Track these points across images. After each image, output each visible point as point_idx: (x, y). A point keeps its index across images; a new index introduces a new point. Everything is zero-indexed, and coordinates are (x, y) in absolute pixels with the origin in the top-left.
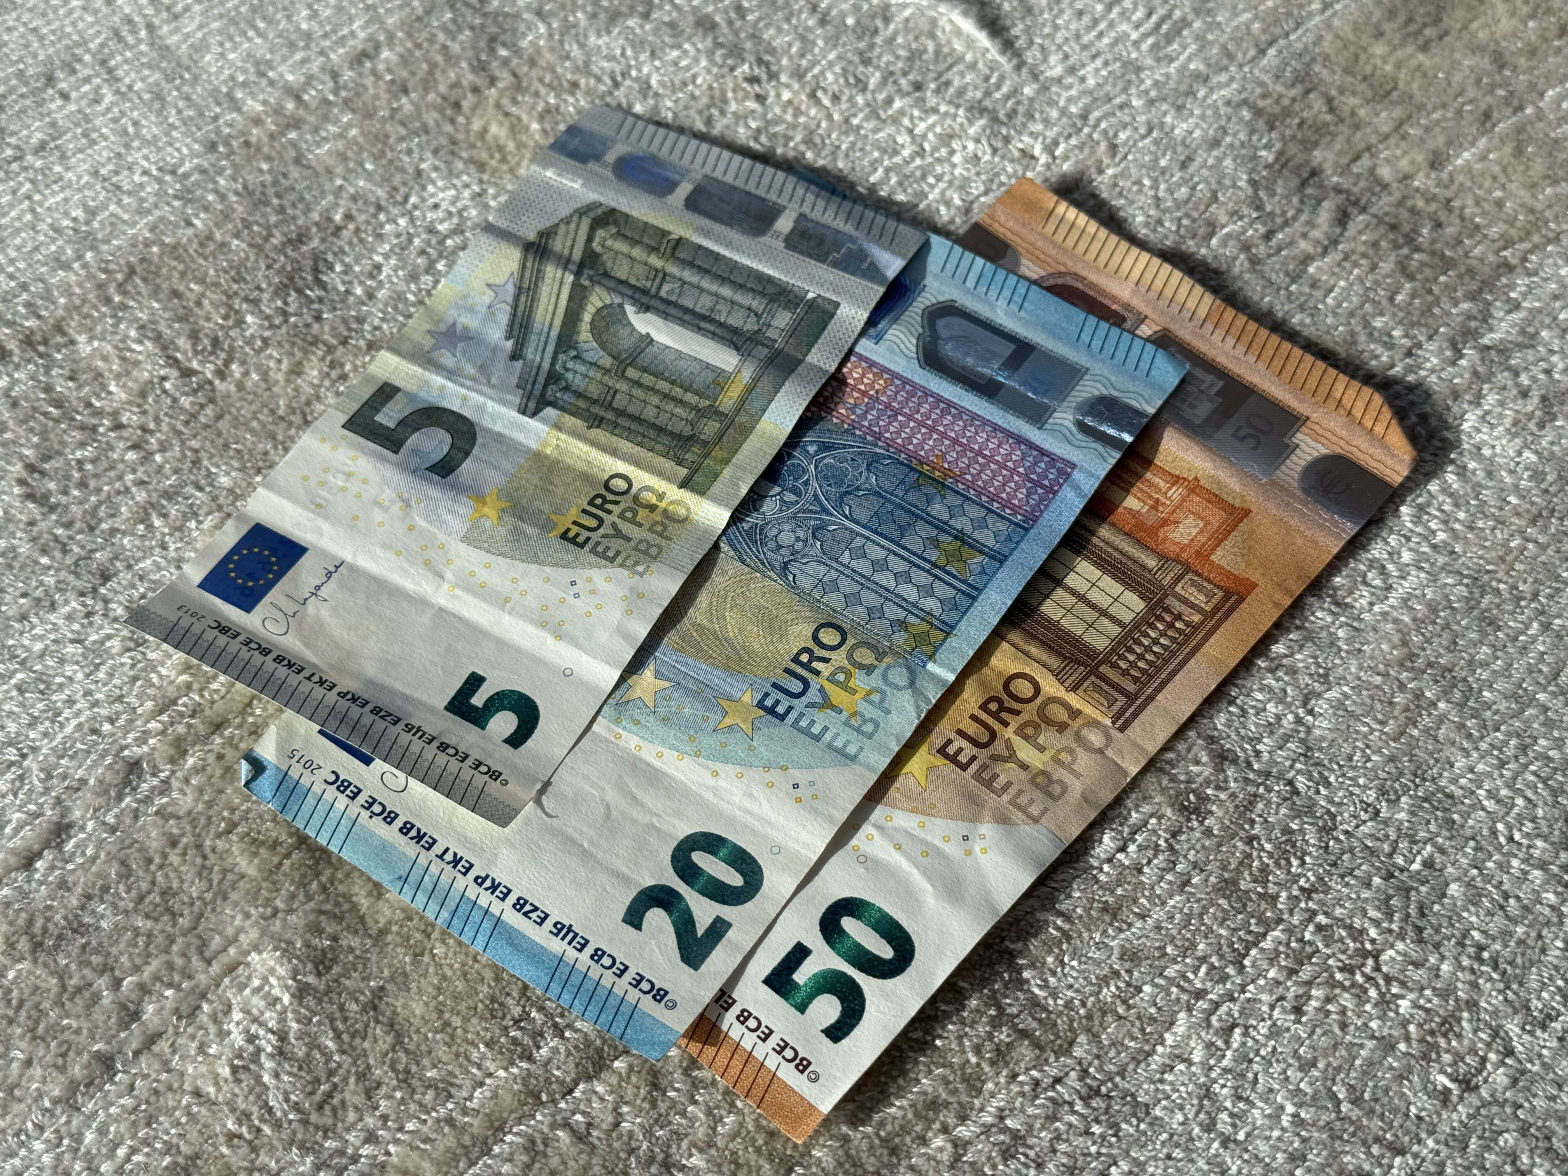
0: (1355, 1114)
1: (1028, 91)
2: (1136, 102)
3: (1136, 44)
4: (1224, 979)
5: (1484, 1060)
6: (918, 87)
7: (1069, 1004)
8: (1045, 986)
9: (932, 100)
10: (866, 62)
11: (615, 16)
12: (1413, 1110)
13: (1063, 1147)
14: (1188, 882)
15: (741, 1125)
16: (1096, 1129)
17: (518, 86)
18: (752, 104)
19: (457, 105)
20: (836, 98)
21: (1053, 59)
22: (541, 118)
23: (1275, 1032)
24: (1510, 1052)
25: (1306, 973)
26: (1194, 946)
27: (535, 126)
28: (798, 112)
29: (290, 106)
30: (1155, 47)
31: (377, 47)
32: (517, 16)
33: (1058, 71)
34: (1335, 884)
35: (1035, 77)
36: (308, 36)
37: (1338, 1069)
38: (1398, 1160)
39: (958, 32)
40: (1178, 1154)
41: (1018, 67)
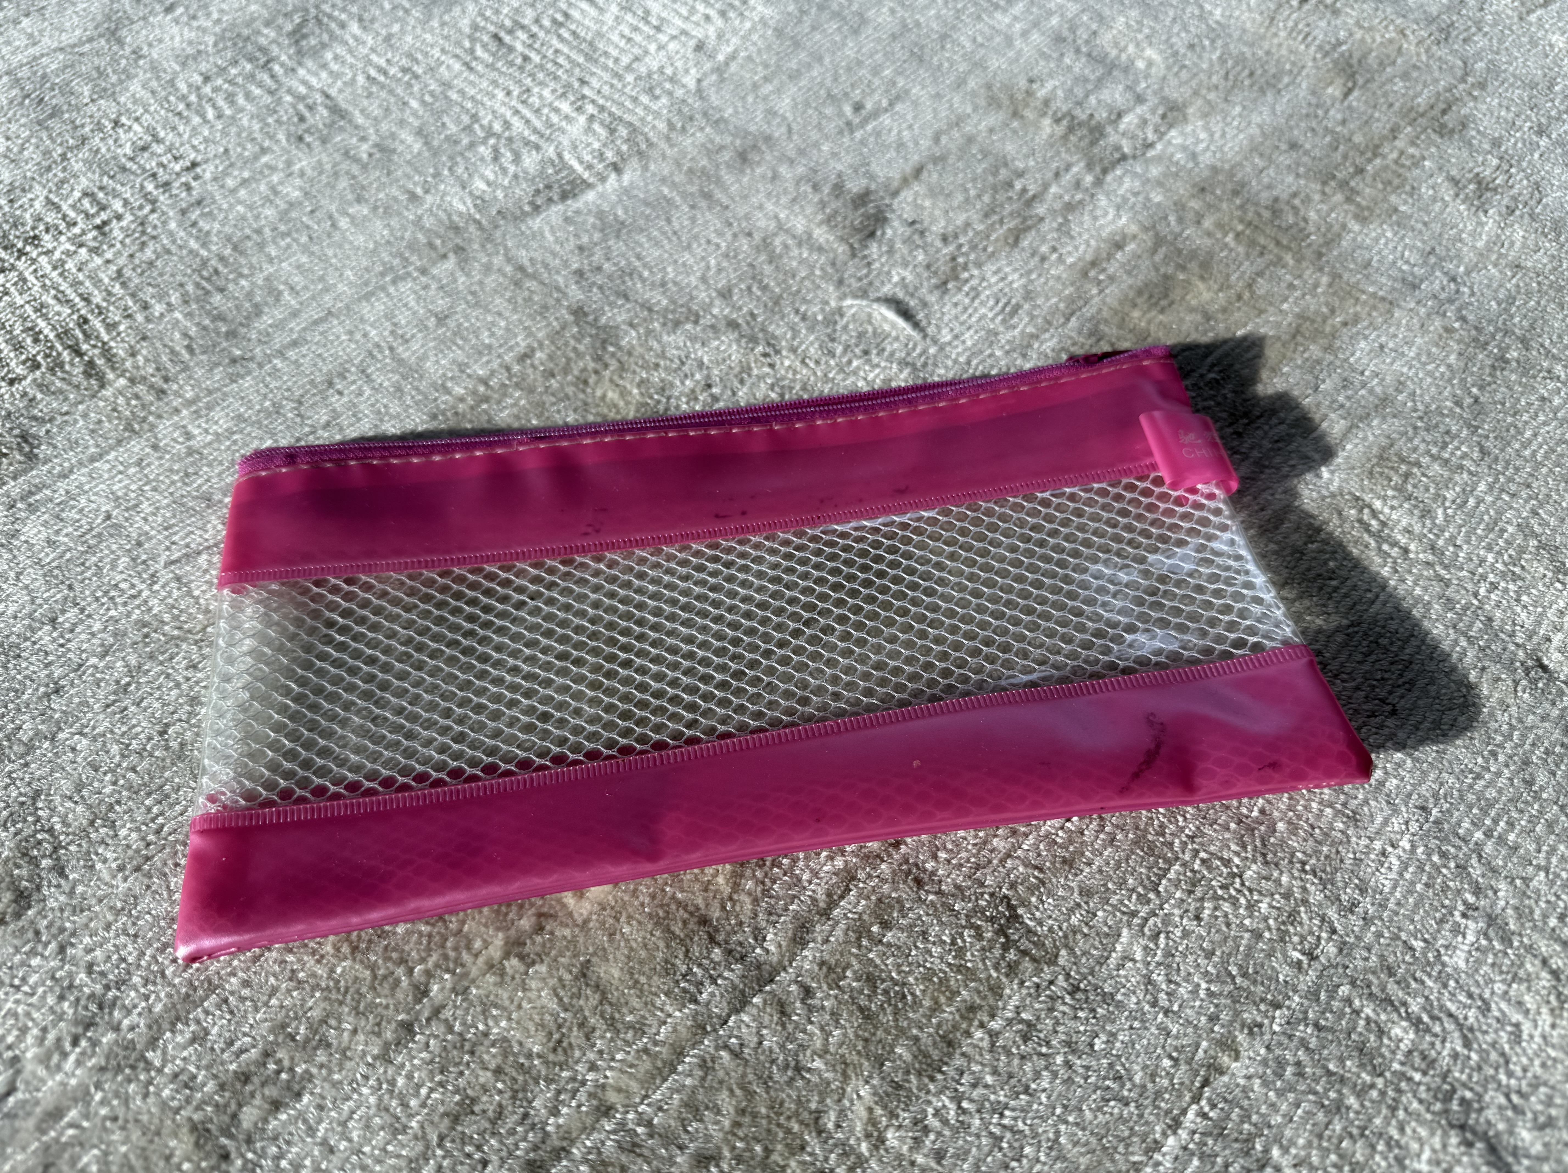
0: (1246, 984)
1: (932, 350)
2: (998, 353)
3: (993, 319)
4: (1149, 901)
5: (1319, 938)
6: (866, 353)
7: (1051, 929)
8: (1033, 918)
9: (876, 360)
10: (833, 340)
11: (677, 324)
12: (1281, 978)
13: (1061, 1029)
14: (1113, 839)
15: (845, 1035)
16: (1081, 1014)
17: (622, 368)
18: (766, 370)
19: (586, 382)
20: (817, 362)
21: (945, 331)
22: (639, 386)
23: (1186, 934)
24: (1334, 931)
25: (1199, 891)
26: (1125, 882)
27: (635, 391)
28: (795, 372)
29: (482, 389)
30: (1004, 321)
31: (533, 350)
32: (617, 327)
33: (948, 338)
34: (1208, 830)
35: (935, 341)
36: (489, 347)
37: (1230, 955)
38: (1278, 1013)
39: (885, 319)
40: (1136, 1024)
41: (925, 336)
